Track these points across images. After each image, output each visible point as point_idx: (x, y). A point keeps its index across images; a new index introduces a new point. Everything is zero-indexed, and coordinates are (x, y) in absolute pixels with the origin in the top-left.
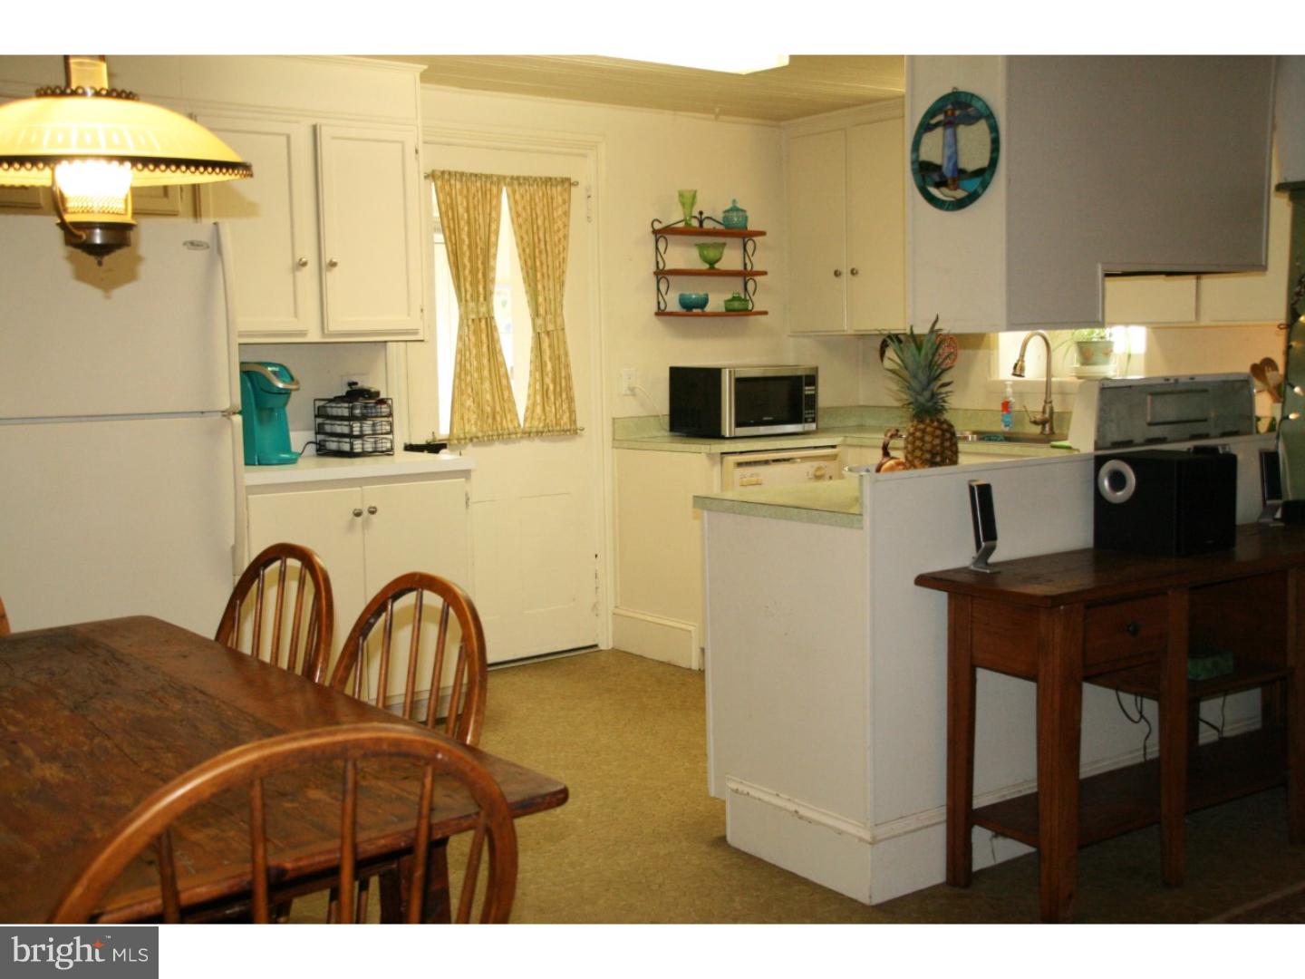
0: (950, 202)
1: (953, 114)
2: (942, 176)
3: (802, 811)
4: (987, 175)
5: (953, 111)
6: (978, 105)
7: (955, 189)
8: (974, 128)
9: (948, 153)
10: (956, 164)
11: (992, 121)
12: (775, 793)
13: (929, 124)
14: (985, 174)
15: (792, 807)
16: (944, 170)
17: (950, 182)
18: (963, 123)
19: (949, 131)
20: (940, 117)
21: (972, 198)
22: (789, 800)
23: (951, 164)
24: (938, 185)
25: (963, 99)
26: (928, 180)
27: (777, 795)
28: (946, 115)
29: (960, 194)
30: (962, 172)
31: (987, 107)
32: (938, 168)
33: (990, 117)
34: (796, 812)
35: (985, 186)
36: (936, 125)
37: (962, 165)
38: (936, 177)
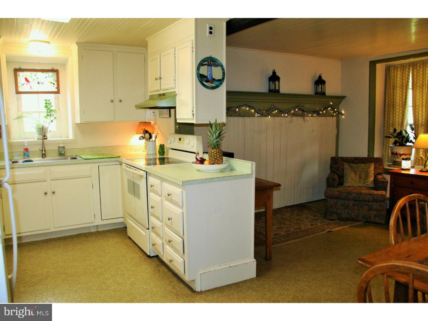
0: (211, 87)
1: (211, 63)
2: (207, 79)
3: (231, 265)
4: (222, 81)
5: (210, 62)
6: (219, 62)
7: (212, 83)
8: (217, 68)
9: (209, 73)
10: (212, 77)
11: (222, 67)
12: (219, 266)
13: (202, 64)
14: (221, 81)
15: (228, 266)
16: (208, 77)
17: (210, 81)
18: (214, 66)
19: (209, 67)
20: (207, 63)
21: (217, 87)
22: (225, 265)
23: (210, 77)
24: (206, 82)
25: (214, 59)
26: (203, 80)
27: (220, 266)
28: (208, 63)
29: (214, 85)
30: (214, 79)
31: (221, 63)
32: (206, 77)
33: (222, 66)
34: (230, 266)
35: (221, 84)
36: (205, 65)
37: (214, 77)
38: (206, 79)
